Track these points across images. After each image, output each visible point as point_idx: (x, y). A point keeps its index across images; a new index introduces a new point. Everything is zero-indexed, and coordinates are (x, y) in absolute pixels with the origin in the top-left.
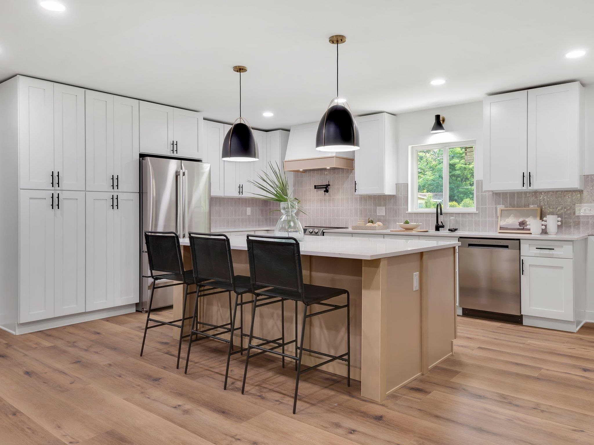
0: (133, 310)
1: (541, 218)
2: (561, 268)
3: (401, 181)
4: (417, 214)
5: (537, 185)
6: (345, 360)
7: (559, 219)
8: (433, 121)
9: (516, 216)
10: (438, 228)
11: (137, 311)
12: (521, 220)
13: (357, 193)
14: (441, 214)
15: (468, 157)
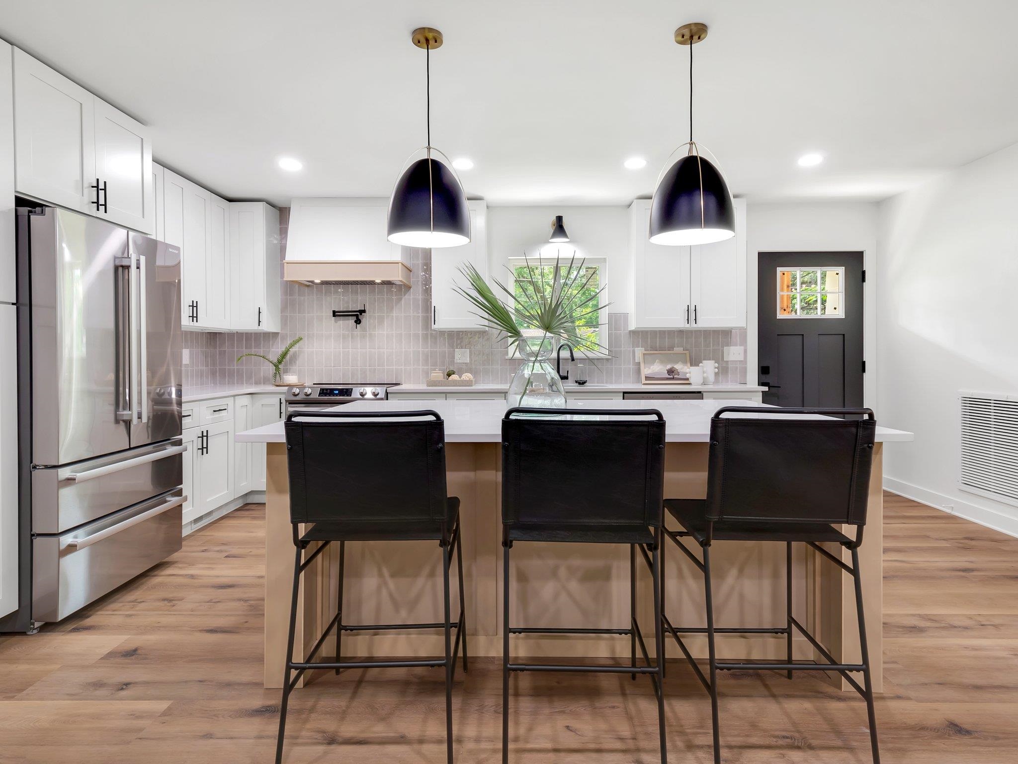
5: (703, 322)
7: (717, 365)
12: (669, 367)
13: (437, 327)
14: (573, 359)
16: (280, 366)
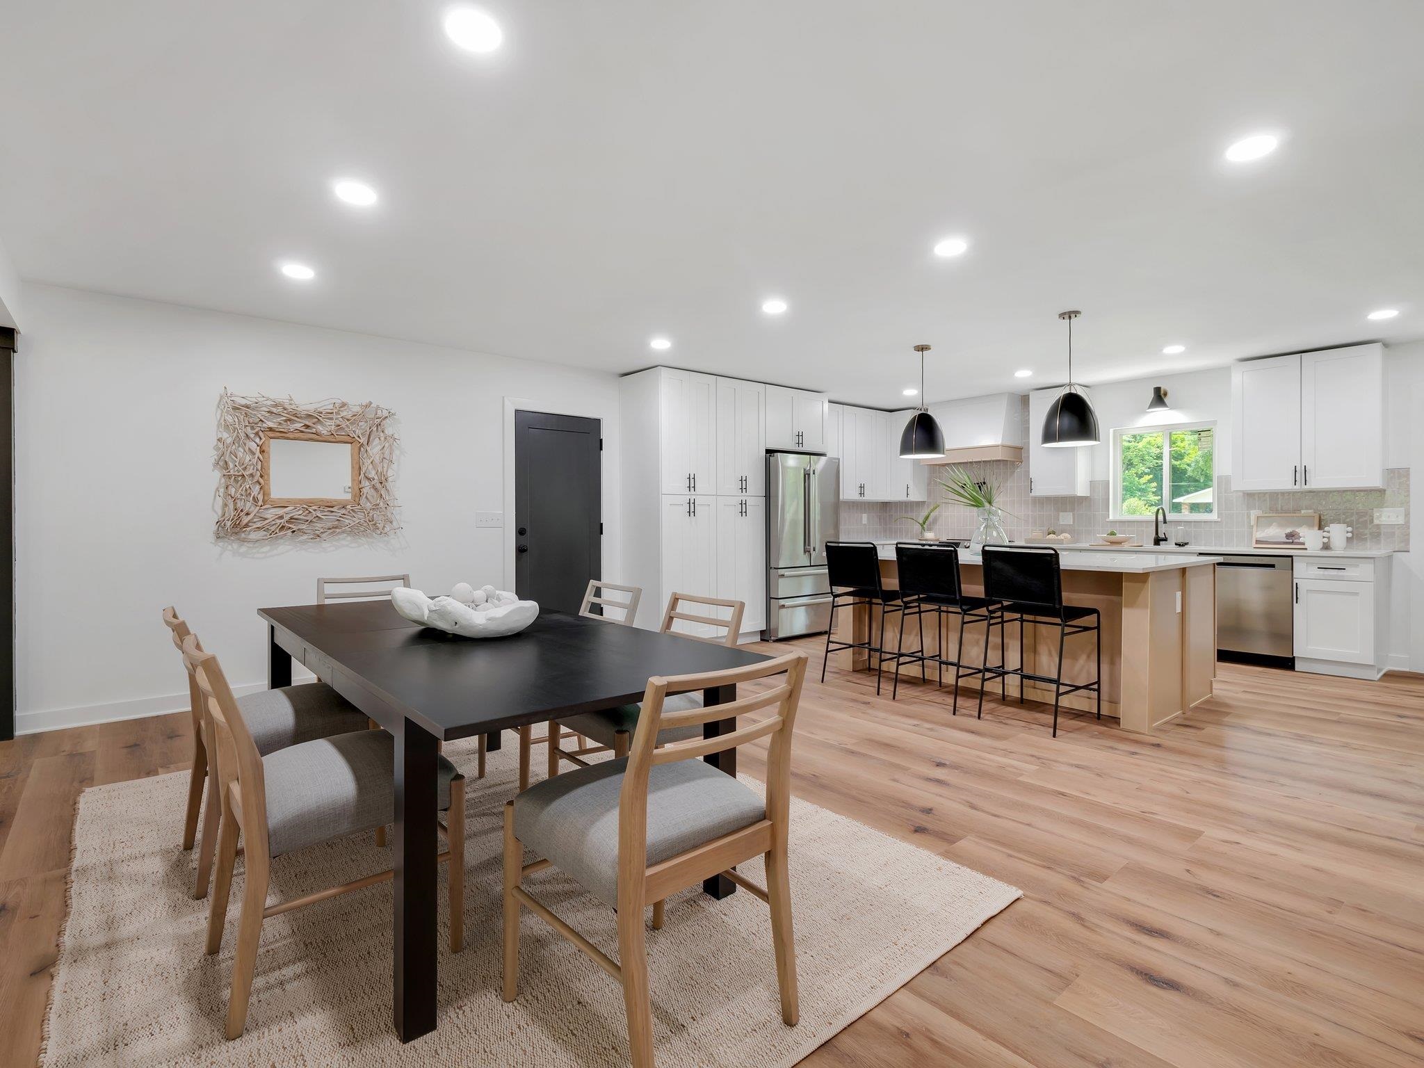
0: (758, 639)
1: (1320, 528)
2: (1357, 594)
3: (1099, 477)
4: (1123, 522)
5: (1316, 483)
6: (1094, 690)
7: (1350, 529)
8: (1151, 395)
9: (1280, 525)
10: (1157, 541)
11: (762, 640)
12: (1289, 530)
13: (1033, 494)
14: (1165, 522)
15: (1204, 443)
16: (924, 526)
